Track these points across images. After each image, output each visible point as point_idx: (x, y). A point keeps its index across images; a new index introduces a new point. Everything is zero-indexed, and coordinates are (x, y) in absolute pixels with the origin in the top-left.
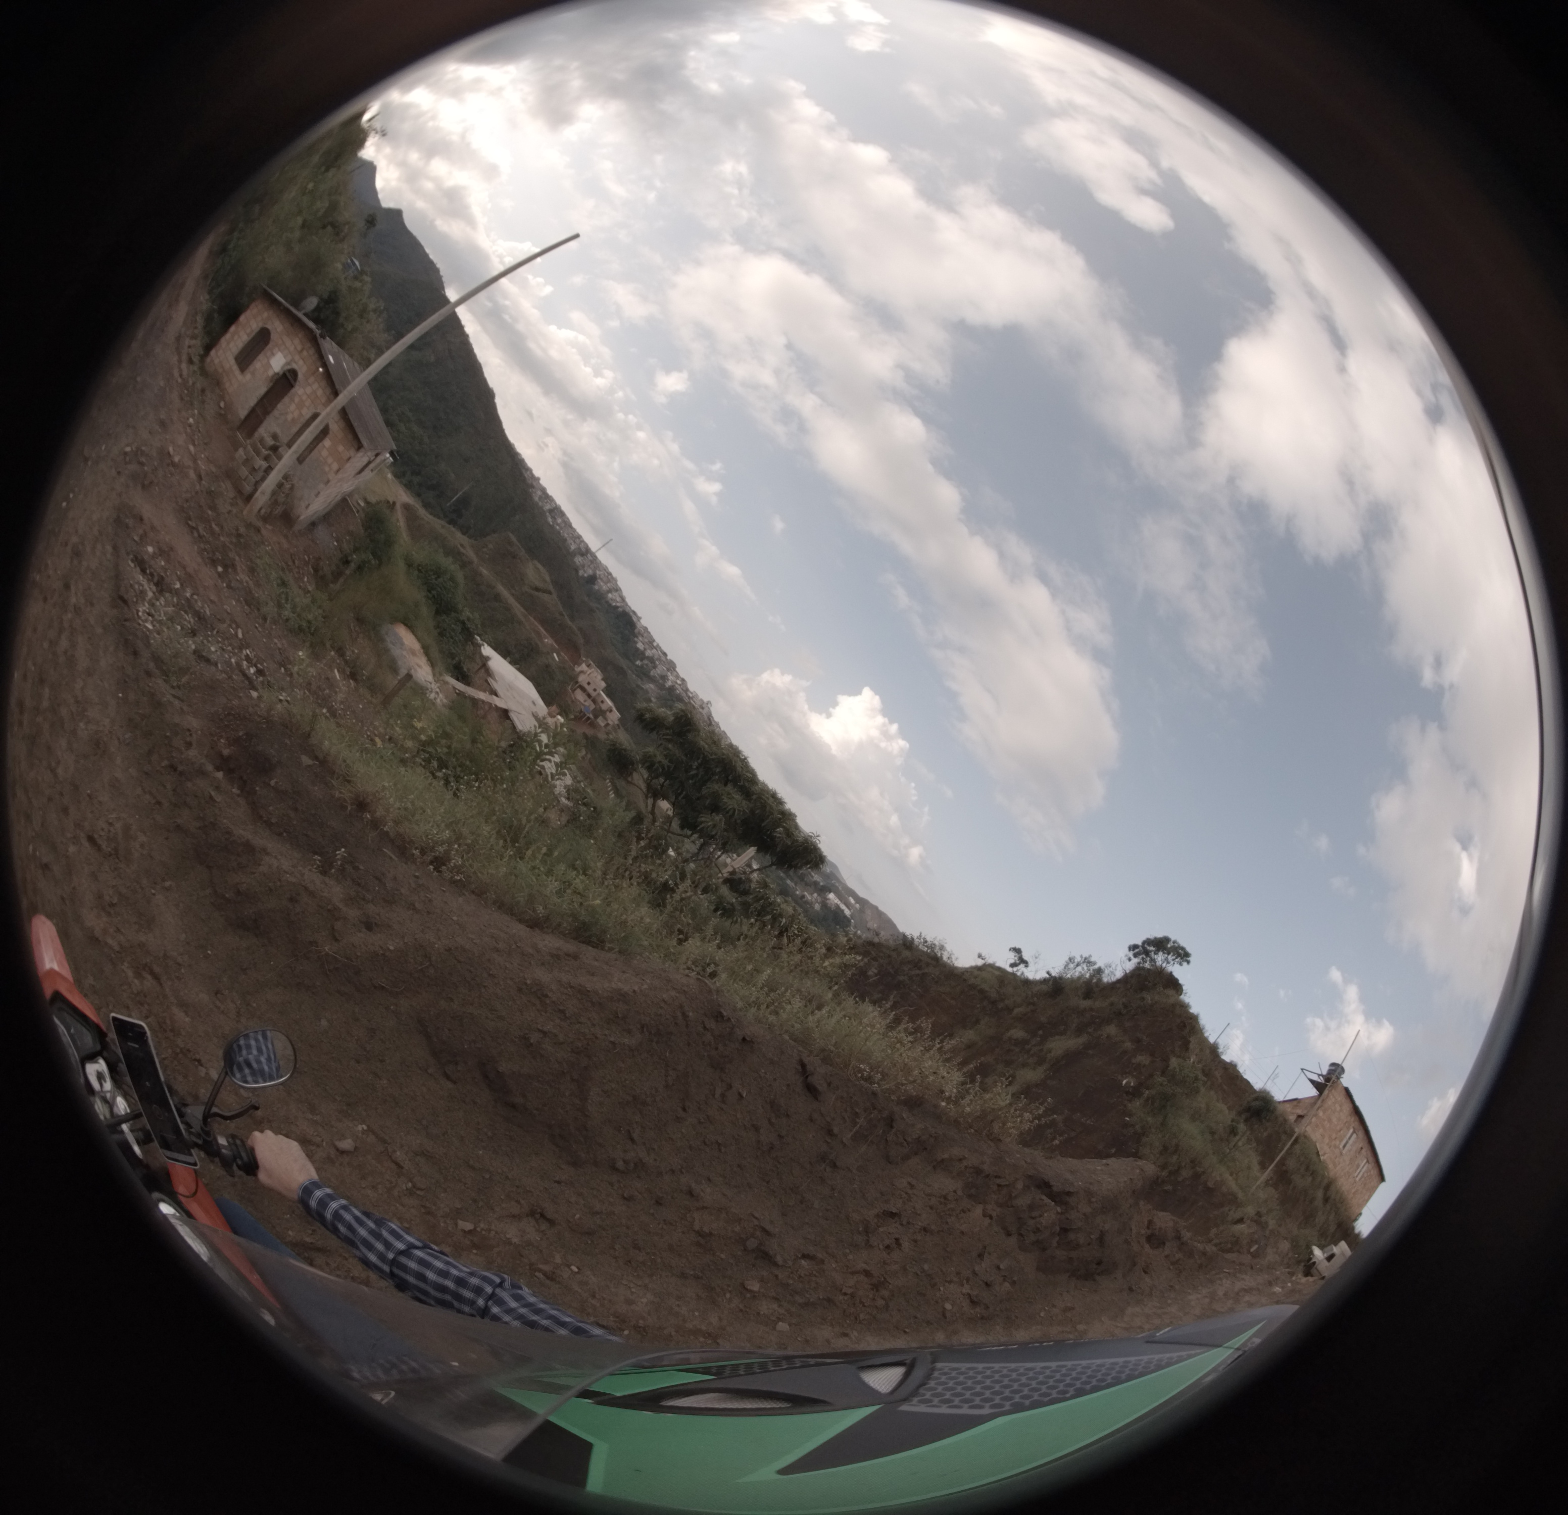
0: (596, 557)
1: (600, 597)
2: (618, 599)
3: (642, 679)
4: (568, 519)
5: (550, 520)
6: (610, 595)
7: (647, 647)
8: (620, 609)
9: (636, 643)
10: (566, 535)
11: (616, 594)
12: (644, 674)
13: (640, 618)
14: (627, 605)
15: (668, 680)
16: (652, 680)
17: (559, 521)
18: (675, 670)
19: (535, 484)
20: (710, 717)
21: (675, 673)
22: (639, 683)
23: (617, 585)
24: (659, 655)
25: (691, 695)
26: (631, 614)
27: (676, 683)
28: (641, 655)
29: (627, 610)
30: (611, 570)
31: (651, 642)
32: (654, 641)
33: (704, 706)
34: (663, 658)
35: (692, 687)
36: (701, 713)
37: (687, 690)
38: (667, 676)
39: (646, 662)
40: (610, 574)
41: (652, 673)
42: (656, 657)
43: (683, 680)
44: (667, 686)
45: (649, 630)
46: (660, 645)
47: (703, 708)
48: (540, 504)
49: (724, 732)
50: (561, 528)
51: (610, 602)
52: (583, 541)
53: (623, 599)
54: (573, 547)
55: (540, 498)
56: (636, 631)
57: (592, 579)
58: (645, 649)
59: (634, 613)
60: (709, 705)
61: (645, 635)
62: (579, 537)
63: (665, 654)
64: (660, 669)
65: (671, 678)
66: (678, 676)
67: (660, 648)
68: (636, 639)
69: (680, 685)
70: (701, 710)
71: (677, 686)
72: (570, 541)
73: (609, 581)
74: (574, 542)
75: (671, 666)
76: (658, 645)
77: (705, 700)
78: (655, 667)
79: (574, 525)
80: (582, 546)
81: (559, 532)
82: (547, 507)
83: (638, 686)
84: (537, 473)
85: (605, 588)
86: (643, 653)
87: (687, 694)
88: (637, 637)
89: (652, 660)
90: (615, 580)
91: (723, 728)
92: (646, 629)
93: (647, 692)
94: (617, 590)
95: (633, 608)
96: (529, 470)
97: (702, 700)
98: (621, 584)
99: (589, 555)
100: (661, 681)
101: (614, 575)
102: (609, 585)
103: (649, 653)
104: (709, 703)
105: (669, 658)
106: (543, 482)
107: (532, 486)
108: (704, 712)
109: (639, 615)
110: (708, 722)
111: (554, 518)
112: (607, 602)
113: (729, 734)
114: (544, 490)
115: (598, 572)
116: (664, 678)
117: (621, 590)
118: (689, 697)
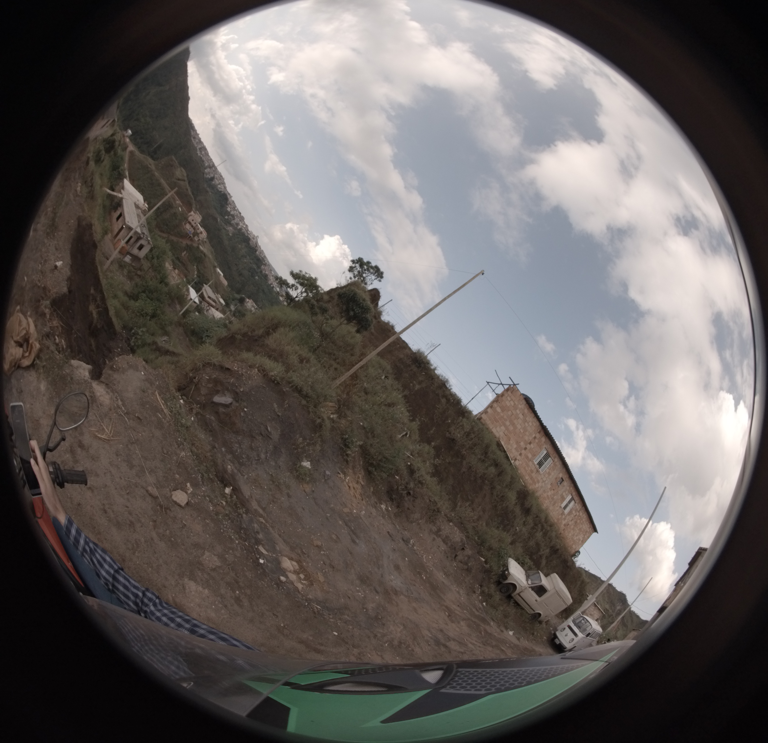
0: (217, 169)
1: (214, 187)
2: (223, 188)
3: (227, 225)
4: (208, 152)
5: (199, 152)
6: (219, 186)
7: (232, 209)
8: (223, 192)
9: (227, 208)
10: (205, 159)
11: (222, 185)
12: (228, 222)
13: (232, 197)
14: (226, 190)
15: (239, 225)
16: (231, 225)
17: (203, 153)
18: (243, 221)
19: (196, 137)
20: (257, 243)
21: (243, 222)
22: (225, 227)
23: (224, 181)
24: (237, 214)
25: (249, 233)
26: (227, 194)
27: (243, 227)
28: (228, 213)
29: (226, 192)
30: (222, 174)
31: (234, 208)
32: (236, 207)
33: (255, 238)
34: (239, 215)
35: (250, 229)
36: (252, 241)
37: (247, 230)
38: (239, 224)
39: (230, 217)
40: (221, 176)
41: (233, 222)
42: (235, 214)
43: (247, 226)
44: (238, 228)
45: (235, 202)
46: (239, 209)
47: (254, 239)
48: (196, 145)
49: (263, 251)
50: (203, 156)
51: (219, 189)
52: (212, 162)
53: (225, 188)
54: (206, 165)
55: (197, 143)
56: (228, 202)
57: (212, 179)
58: (231, 211)
59: (229, 194)
60: (257, 238)
61: (232, 204)
62: (211, 160)
63: (240, 213)
64: (237, 220)
65: (241, 224)
66: (244, 224)
67: (238, 210)
68: (227, 206)
69: (245, 228)
70: (253, 240)
71: (243, 228)
72: (205, 161)
73: (220, 179)
74: (208, 162)
75: (242, 219)
76: (238, 209)
77: (256, 235)
78: (234, 219)
79: (210, 155)
80: (211, 164)
81: (201, 158)
82: (200, 146)
83: (224, 228)
84: (198, 132)
85: (217, 182)
86: (229, 213)
87: (247, 232)
88: (228, 205)
89: (233, 216)
90: (224, 179)
91: (262, 248)
92: (233, 202)
93: (228, 231)
94: (224, 183)
95: (229, 192)
96: (195, 131)
97: (254, 235)
98: (225, 181)
99: (213, 168)
100: (236, 226)
101: (223, 177)
102: (220, 181)
103: (232, 213)
104: (258, 236)
105: (242, 215)
106: (200, 136)
107: (194, 138)
108: (254, 241)
109: (231, 195)
110: (255, 246)
111: (201, 152)
112: (217, 189)
113: (265, 252)
114: (200, 140)
115: (216, 175)
116: (238, 224)
117: (225, 183)
118: (248, 234)
